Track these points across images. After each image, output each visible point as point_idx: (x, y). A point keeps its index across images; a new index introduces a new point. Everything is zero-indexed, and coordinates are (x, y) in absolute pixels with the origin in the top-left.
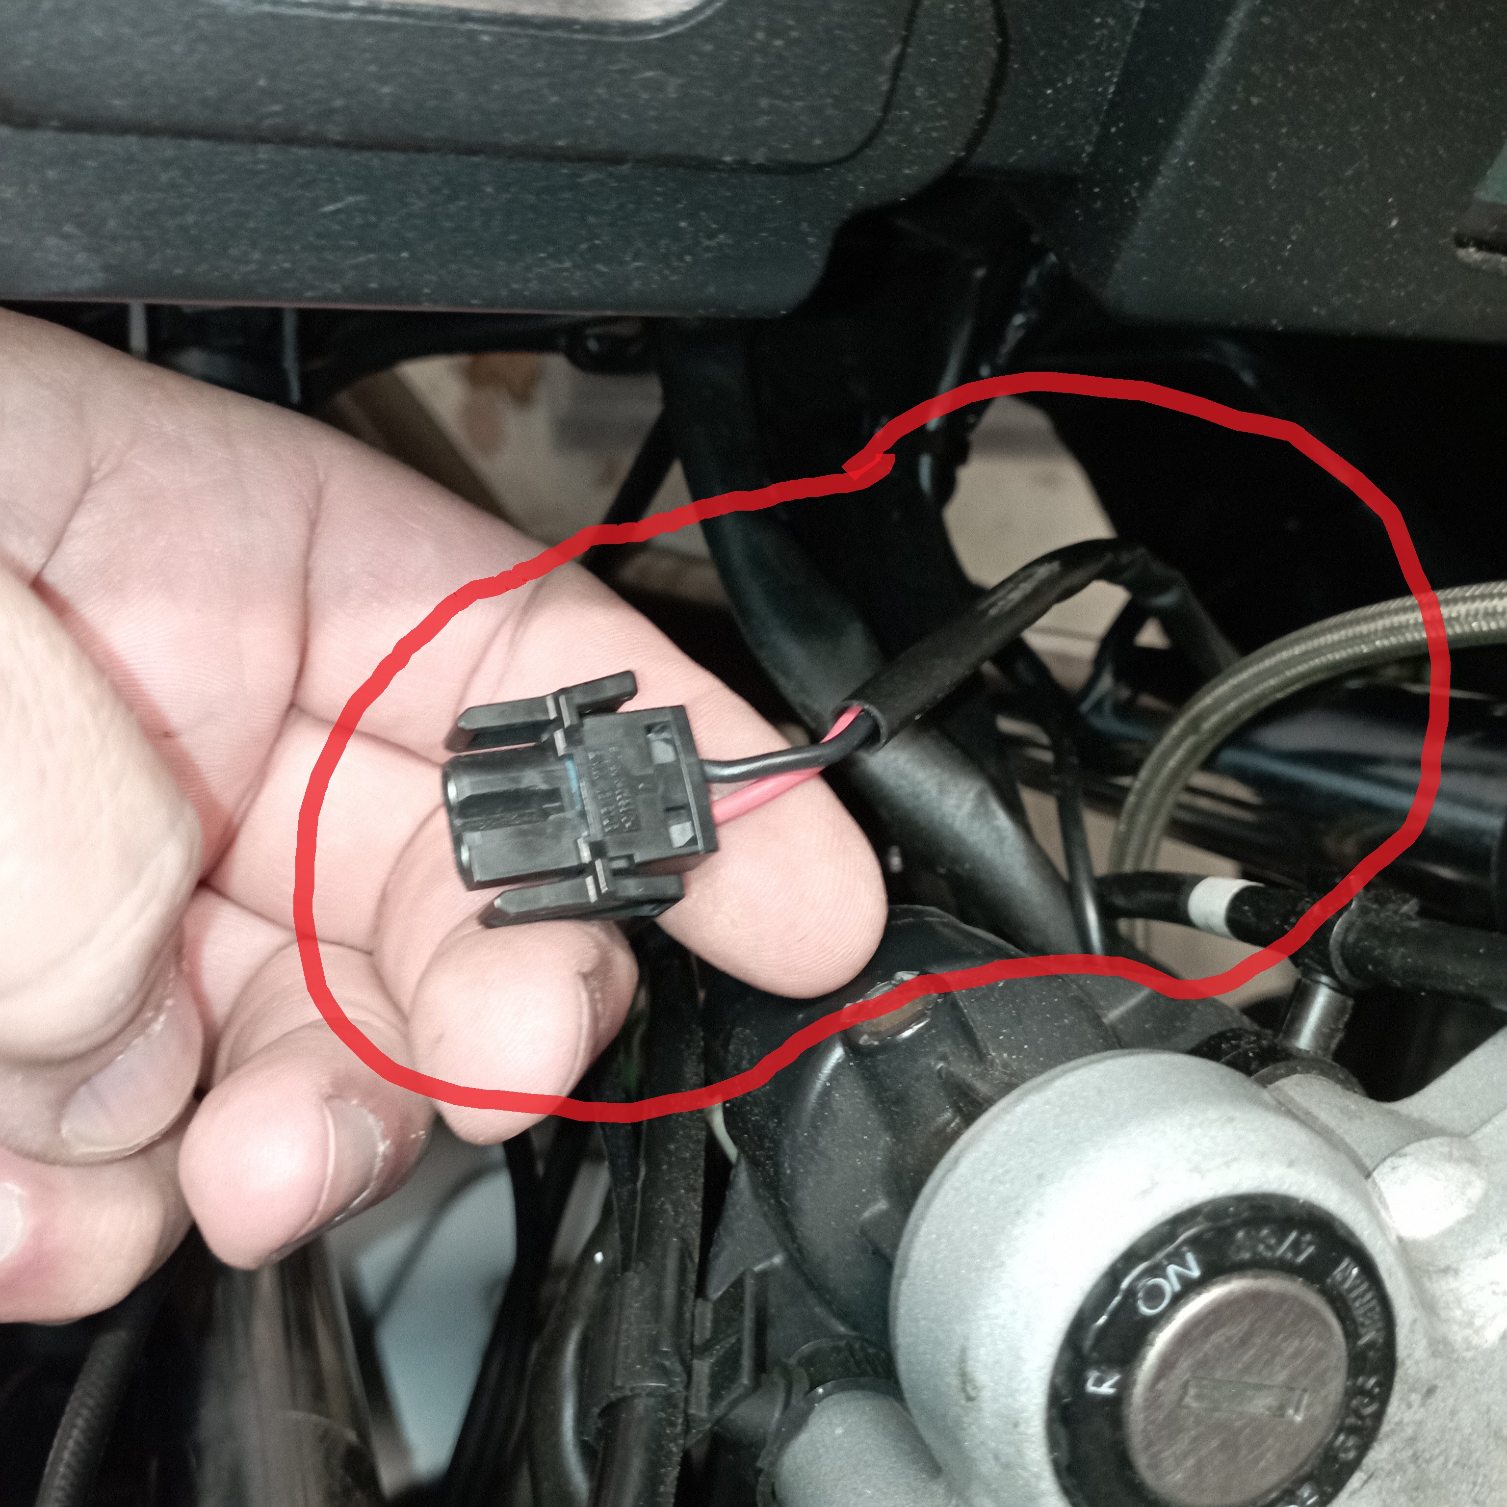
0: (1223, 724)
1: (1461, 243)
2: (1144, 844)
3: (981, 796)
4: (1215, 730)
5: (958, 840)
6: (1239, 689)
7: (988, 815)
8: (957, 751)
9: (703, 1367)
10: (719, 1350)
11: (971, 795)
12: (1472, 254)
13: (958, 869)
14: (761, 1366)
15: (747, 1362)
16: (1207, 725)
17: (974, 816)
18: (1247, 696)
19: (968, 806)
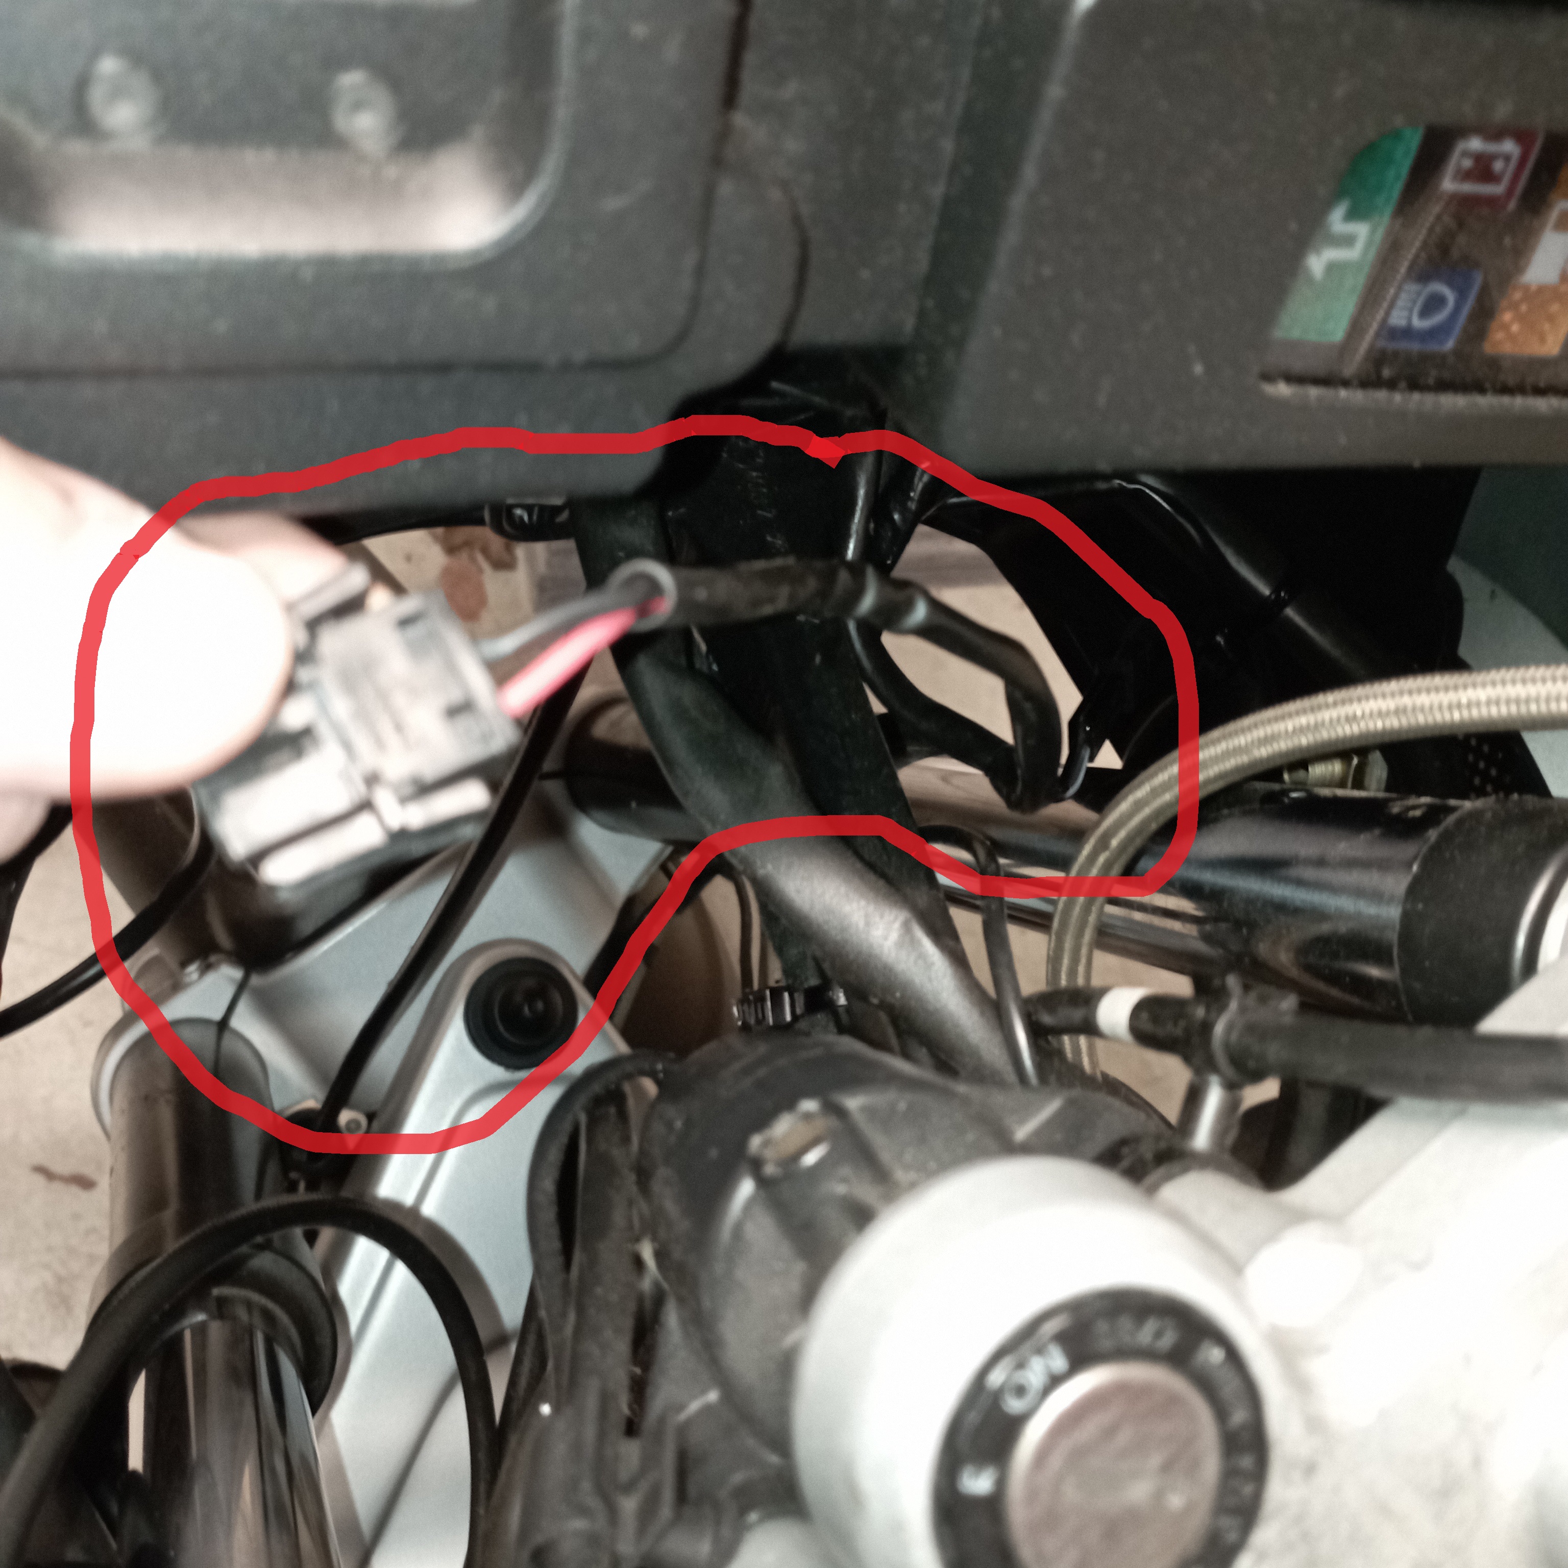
0: (1130, 839)
1: (1268, 377)
2: (1075, 961)
3: (906, 927)
4: (1123, 847)
5: (888, 970)
6: (1139, 805)
7: (914, 943)
8: (881, 883)
9: (629, 1505)
10: (644, 1487)
11: (897, 925)
12: (1283, 389)
13: (889, 999)
14: (681, 1496)
15: (668, 1494)
16: (1115, 843)
17: (900, 945)
18: (1147, 811)
19: (894, 935)
